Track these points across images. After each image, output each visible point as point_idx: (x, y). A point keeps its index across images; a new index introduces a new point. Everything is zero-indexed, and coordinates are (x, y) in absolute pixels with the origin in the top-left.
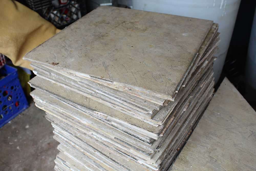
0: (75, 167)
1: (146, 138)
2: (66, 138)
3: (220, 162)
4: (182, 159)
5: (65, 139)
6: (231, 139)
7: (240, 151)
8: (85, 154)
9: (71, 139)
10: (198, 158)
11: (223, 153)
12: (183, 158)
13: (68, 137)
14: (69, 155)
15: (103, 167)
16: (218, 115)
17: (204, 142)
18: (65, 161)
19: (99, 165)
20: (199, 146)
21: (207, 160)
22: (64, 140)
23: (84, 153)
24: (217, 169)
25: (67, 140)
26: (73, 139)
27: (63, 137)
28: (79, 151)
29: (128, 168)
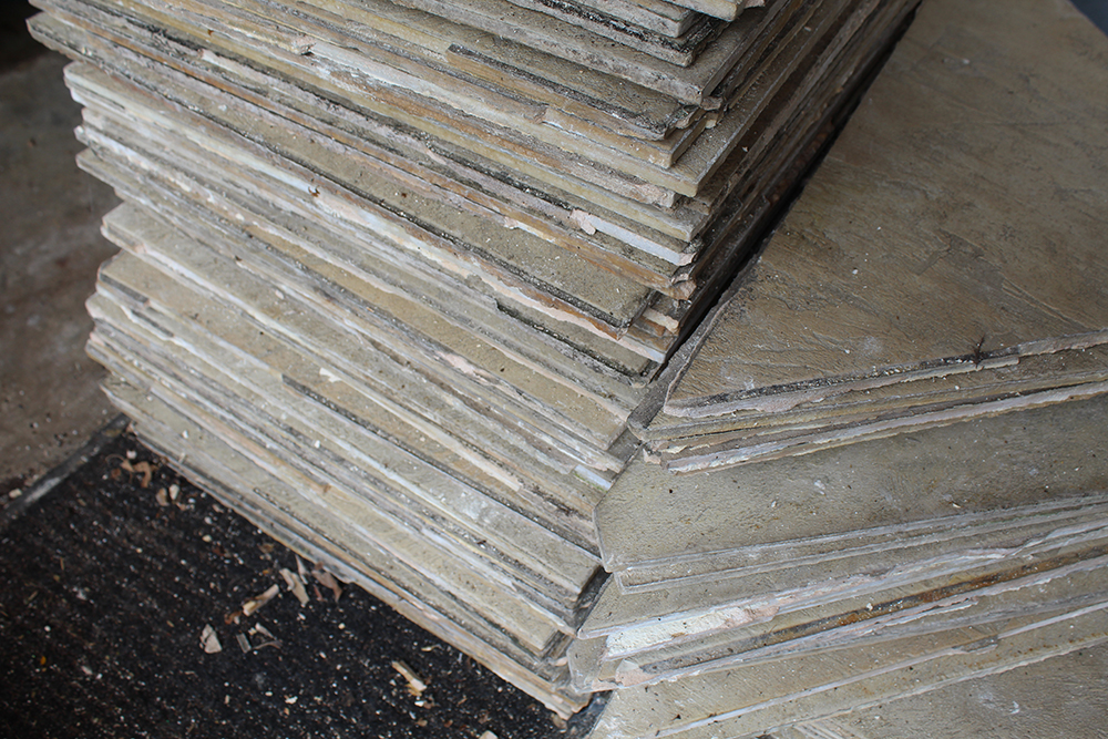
0: (200, 322)
1: (660, 11)
2: (150, 156)
3: (996, 262)
4: (803, 237)
5: (145, 164)
6: (1040, 169)
7: (1089, 220)
8: (252, 233)
9: (173, 159)
10: (884, 235)
11: (1009, 224)
12: (810, 234)
13: (158, 145)
14: (163, 259)
15: (354, 296)
16: (963, 66)
17: (909, 171)
18: (145, 295)
19: (335, 284)
20: (884, 184)
21: (935, 248)
22: (135, 168)
23: (248, 229)
24: (988, 288)
25: (155, 168)
26: (190, 155)
27: (131, 155)
28: (221, 218)
29: (511, 262)
